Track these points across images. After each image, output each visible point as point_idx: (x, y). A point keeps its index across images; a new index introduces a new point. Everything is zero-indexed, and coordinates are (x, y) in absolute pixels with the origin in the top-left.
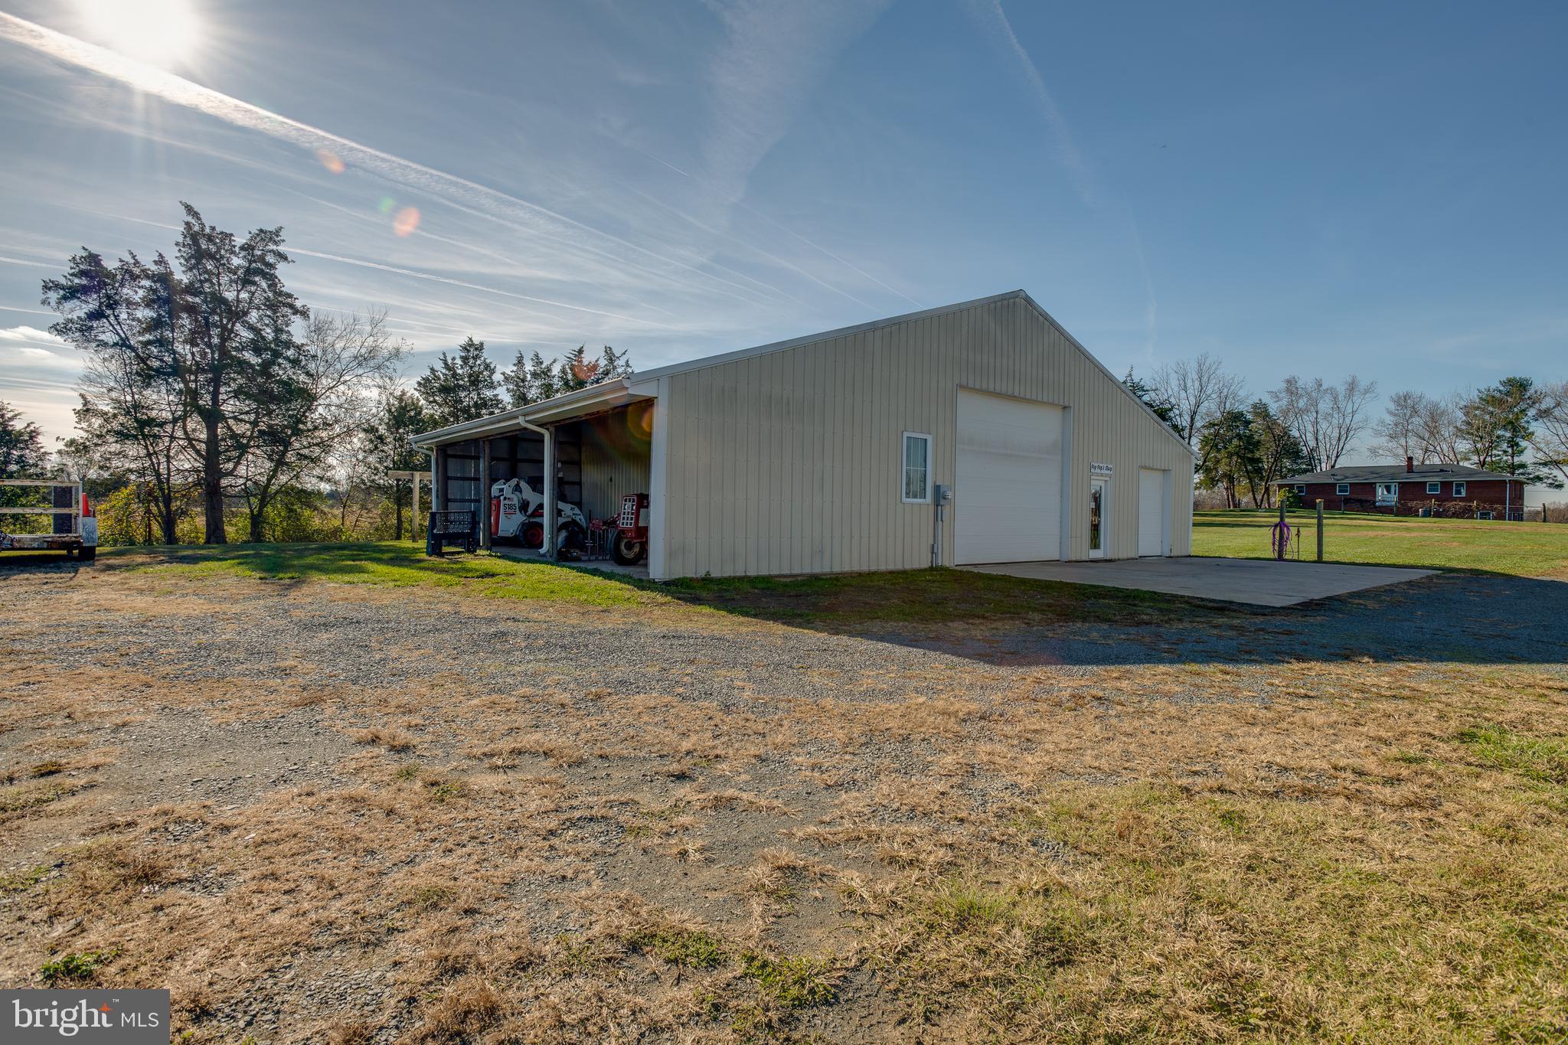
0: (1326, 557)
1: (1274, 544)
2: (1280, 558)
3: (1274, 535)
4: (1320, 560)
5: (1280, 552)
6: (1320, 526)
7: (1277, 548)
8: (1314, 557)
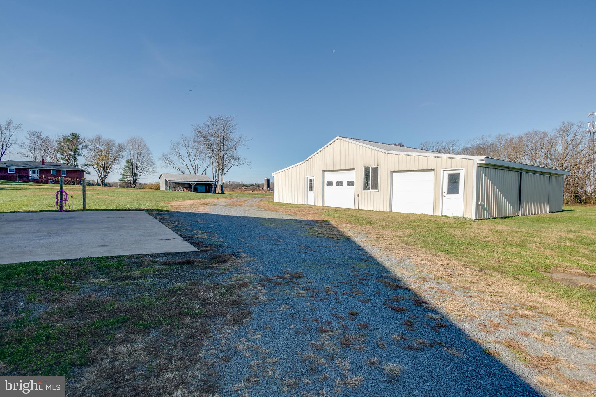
0: (87, 208)
1: (57, 202)
2: (61, 210)
3: (57, 196)
4: (84, 210)
5: (61, 207)
6: (84, 191)
7: (59, 204)
8: (81, 208)
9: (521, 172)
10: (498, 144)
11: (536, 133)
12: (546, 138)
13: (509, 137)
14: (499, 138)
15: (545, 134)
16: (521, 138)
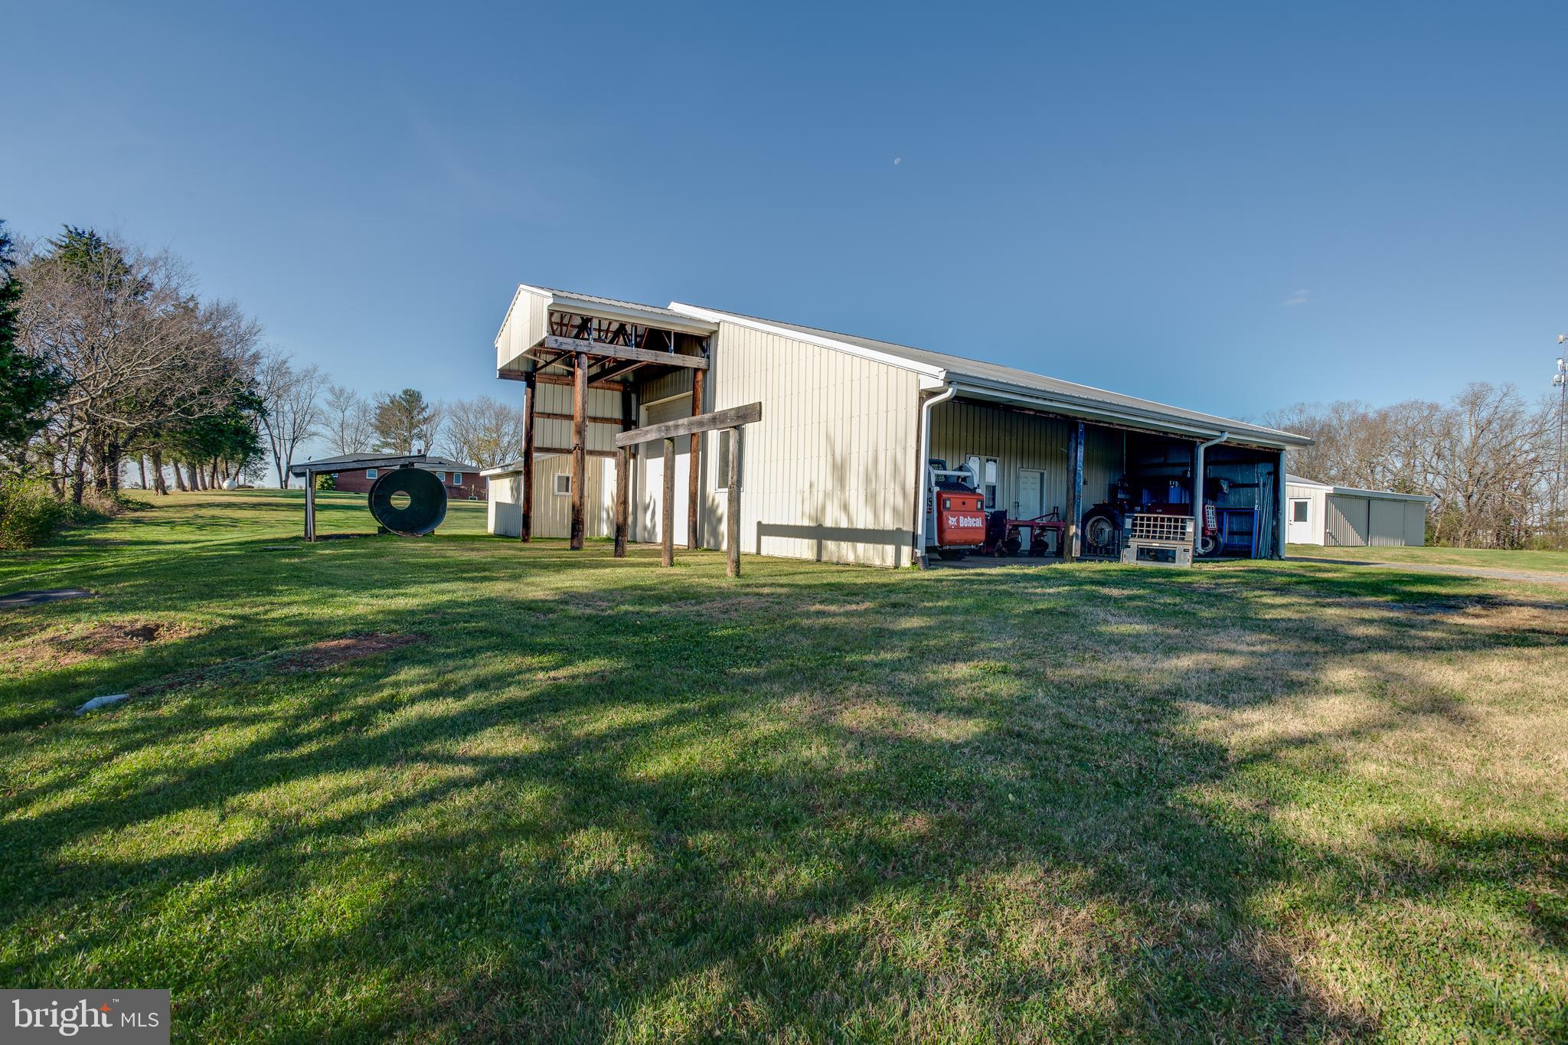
9: (1369, 500)
10: (1335, 423)
11: (1416, 406)
12: (1438, 415)
13: (1361, 410)
14: (1337, 410)
15: (1433, 408)
16: (1384, 417)
